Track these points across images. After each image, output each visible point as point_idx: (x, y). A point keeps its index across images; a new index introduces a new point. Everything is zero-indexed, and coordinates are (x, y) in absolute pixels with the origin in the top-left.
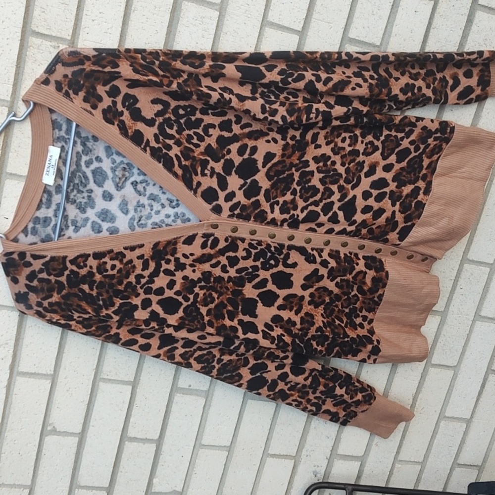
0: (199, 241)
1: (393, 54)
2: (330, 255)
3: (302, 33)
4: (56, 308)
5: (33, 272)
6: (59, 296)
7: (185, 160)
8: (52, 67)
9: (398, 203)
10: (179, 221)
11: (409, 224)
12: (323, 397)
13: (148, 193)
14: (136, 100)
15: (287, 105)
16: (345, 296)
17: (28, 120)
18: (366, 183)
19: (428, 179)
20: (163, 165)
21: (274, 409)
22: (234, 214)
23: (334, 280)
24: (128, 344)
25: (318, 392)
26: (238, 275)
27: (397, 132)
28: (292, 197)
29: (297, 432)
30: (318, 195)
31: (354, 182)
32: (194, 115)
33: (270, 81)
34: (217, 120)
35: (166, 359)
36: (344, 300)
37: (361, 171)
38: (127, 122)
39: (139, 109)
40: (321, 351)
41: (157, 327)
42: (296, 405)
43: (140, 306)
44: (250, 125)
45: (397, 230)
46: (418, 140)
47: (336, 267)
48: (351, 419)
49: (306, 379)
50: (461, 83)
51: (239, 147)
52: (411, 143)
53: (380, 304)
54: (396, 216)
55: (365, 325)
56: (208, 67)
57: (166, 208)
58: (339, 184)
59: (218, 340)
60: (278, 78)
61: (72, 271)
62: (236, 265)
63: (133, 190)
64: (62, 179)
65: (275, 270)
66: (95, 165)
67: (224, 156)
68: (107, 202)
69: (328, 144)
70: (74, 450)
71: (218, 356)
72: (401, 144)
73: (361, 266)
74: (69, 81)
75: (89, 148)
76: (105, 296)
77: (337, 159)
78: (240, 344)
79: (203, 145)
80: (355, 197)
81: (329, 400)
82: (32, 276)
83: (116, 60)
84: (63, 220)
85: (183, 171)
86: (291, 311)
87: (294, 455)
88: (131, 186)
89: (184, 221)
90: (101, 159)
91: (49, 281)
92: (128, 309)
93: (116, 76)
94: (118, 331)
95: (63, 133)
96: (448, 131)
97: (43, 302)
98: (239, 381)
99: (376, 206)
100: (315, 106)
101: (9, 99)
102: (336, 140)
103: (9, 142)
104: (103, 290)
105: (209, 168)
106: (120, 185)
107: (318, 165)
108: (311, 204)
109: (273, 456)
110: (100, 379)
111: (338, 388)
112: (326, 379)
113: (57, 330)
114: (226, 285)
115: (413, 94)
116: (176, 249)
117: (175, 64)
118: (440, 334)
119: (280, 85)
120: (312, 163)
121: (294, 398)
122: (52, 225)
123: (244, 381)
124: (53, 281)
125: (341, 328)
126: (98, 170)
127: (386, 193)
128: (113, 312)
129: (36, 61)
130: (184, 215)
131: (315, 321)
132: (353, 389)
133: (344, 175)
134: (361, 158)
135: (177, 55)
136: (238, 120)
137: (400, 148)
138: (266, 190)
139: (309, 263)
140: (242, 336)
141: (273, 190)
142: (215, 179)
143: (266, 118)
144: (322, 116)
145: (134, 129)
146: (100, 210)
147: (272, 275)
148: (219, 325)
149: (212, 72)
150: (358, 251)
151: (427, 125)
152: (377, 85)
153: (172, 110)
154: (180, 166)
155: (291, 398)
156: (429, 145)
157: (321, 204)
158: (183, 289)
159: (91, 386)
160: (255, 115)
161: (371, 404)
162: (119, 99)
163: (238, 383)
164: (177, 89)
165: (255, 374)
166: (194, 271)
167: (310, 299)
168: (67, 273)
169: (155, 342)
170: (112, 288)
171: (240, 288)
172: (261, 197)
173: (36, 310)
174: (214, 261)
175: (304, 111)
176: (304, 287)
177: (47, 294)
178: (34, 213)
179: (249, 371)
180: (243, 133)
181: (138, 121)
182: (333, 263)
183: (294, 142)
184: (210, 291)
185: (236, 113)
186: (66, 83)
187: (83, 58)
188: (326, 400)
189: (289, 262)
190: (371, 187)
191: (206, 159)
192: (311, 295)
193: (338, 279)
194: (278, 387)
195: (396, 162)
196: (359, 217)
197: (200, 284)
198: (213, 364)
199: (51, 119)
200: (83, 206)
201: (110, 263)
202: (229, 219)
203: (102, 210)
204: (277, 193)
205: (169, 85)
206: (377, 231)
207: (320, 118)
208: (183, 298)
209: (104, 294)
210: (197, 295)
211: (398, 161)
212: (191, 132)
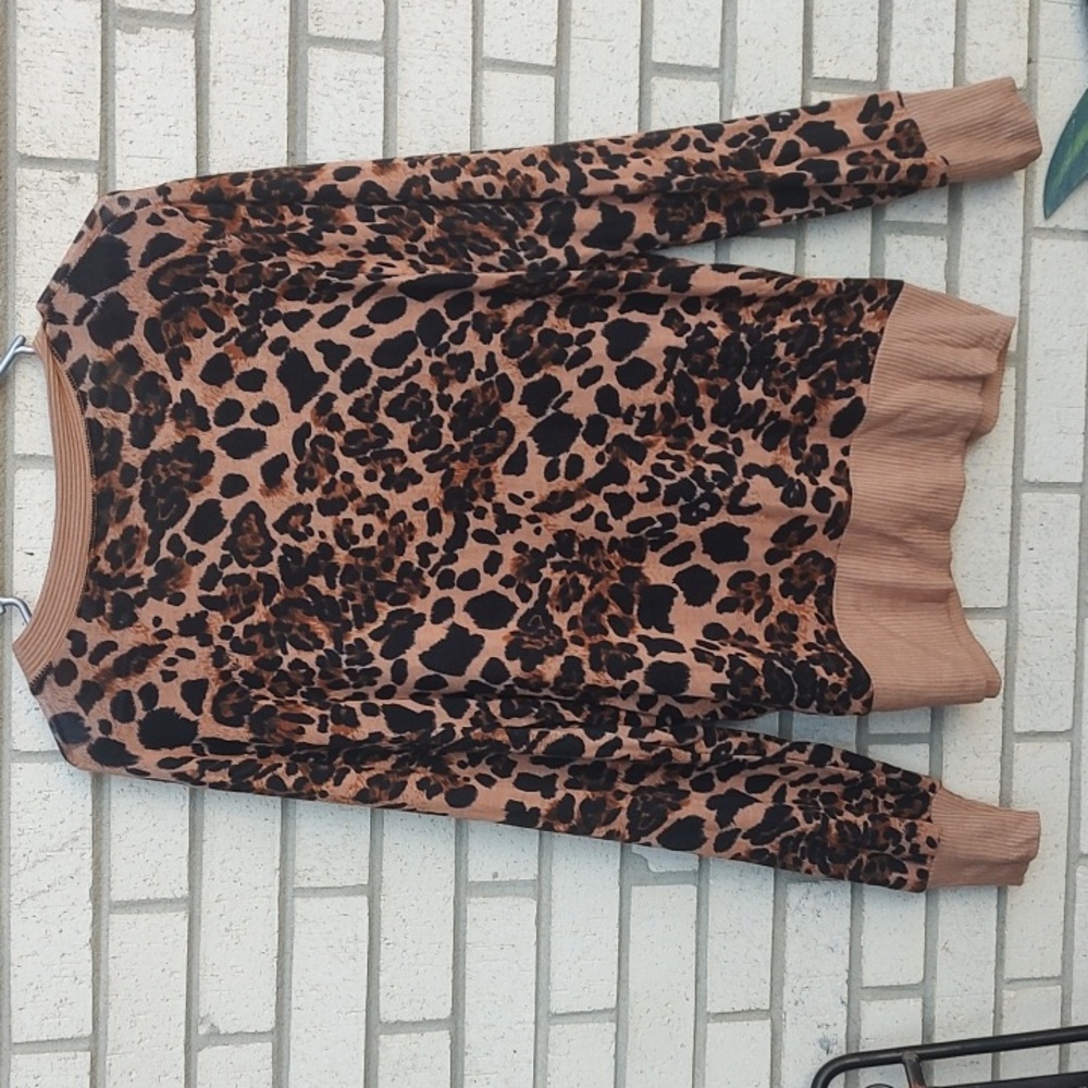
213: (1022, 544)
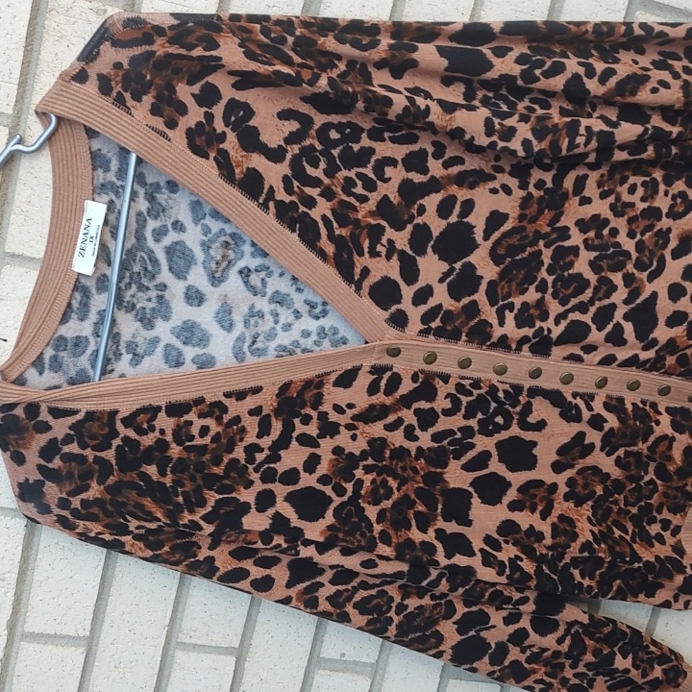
0: (364, 380)
2: (607, 406)
4: (95, 510)
5: (53, 442)
6: (102, 487)
7: (341, 226)
8: (92, 49)
10: (326, 343)
13: (270, 290)
14: (250, 113)
15: (532, 119)
16: (632, 483)
17: (46, 152)
20: (299, 236)
22: (430, 327)
23: (613, 454)
24: (232, 578)
25: (581, 664)
26: (436, 445)
28: (539, 295)
30: (587, 291)
31: (653, 268)
32: (358, 141)
33: (501, 76)
34: (399, 152)
35: (302, 607)
36: (630, 491)
37: (664, 246)
38: (232, 153)
39: (255, 128)
40: (590, 588)
41: (285, 545)
43: (253, 506)
44: (461, 161)
47: (619, 428)
49: (560, 641)
55: (666, 538)
56: (387, 48)
58: (624, 271)
60: (516, 70)
61: (126, 439)
62: (432, 425)
64: (109, 264)
65: (504, 435)
66: (172, 237)
67: (412, 218)
68: (193, 308)
69: (603, 196)
71: (398, 599)
73: (664, 426)
74: (124, 76)
75: (159, 204)
76: (188, 487)
77: (621, 224)
78: (440, 576)
79: (374, 198)
80: (654, 295)
82: (49, 451)
84: (110, 343)
85: (336, 247)
86: (533, 512)
88: (239, 277)
89: (335, 344)
90: (182, 225)
91: (82, 459)
92: (231, 511)
93: (213, 65)
94: (212, 553)
95: (111, 176)
97: (71, 499)
98: (437, 647)
100: (585, 122)
103: (10, 195)
105: (384, 241)
106: (217, 275)
107: (585, 236)
108: (572, 310)
110: (177, 643)
111: (619, 657)
112: (597, 641)
113: (97, 554)
114: (412, 465)
116: (320, 396)
117: (324, 43)
119: (520, 82)
120: (575, 232)
121: (538, 677)
122: (89, 352)
123: (447, 646)
124: (91, 459)
125: (625, 544)
126: (178, 247)
128: (204, 518)
129: (61, 37)
130: (335, 331)
131: (577, 530)
132: (646, 657)
133: (634, 255)
134: (665, 223)
135: (328, 26)
136: (439, 151)
138: (491, 283)
139: (568, 422)
140: (444, 562)
141: (503, 283)
142: (395, 262)
143: (494, 144)
145: (245, 166)
146: (179, 323)
147: (499, 445)
148: (401, 540)
149: (393, 56)
150: (656, 398)
154: (331, 237)
155: (533, 677)
157: (593, 309)
158: (333, 473)
159: (160, 659)
160: (472, 138)
161: (678, 686)
162: (218, 110)
163: (435, 651)
164: (328, 89)
165: (467, 633)
166: (354, 438)
167: (567, 489)
168: (116, 442)
169: (280, 573)
170: (201, 471)
171: (439, 470)
172: (480, 297)
173: (57, 515)
174: (391, 418)
175: (564, 132)
176: (557, 468)
177: (79, 483)
178: (57, 330)
179: (456, 626)
180: (449, 175)
181: (253, 152)
182: (612, 421)
183: (541, 193)
184: (384, 476)
185: (435, 139)
186: (119, 79)
187: (150, 31)
188: (595, 680)
189: (532, 419)
191: (379, 224)
192: (571, 482)
193: (621, 452)
194: (509, 656)
196: (662, 333)
197: (365, 463)
198: (389, 615)
199: (90, 148)
200: (149, 316)
201: (198, 423)
202: (420, 338)
203: (184, 323)
204: (510, 288)
205: (312, 82)
207: (594, 144)
208: (333, 488)
210: (360, 483)
212: (352, 174)
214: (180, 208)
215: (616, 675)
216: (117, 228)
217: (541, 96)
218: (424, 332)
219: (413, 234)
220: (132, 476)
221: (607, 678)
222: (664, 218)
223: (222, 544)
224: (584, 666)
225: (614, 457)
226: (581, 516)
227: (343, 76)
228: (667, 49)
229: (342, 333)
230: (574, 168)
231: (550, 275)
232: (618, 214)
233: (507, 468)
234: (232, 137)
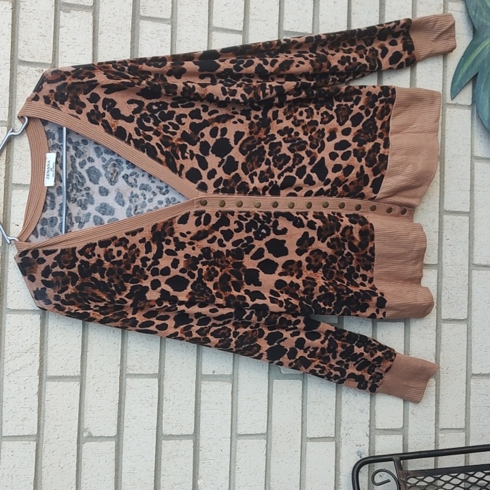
0: (192, 219)
1: (324, 34)
3: (244, 32)
4: (72, 299)
7: (166, 147)
9: (363, 159)
11: (379, 176)
12: (344, 360)
13: (139, 184)
14: (114, 103)
16: (339, 256)
18: (330, 146)
19: (385, 137)
20: (147, 154)
21: (301, 387)
22: (219, 189)
26: (235, 248)
27: (346, 101)
28: (267, 166)
29: (330, 409)
32: (166, 109)
34: (187, 111)
36: (340, 260)
38: (109, 121)
39: (118, 109)
41: (169, 306)
42: (320, 372)
45: (370, 184)
46: (366, 105)
48: (378, 381)
49: (322, 342)
50: (389, 49)
51: (211, 130)
52: (361, 108)
53: (374, 259)
54: (365, 170)
57: (157, 196)
59: (230, 311)
60: (231, 66)
61: (82, 261)
62: (231, 238)
63: (125, 183)
64: (61, 181)
65: (268, 239)
66: (88, 165)
67: (198, 140)
70: (113, 456)
71: (233, 329)
72: (352, 111)
76: (116, 282)
77: (299, 129)
78: (252, 313)
79: (179, 132)
80: (323, 159)
81: (351, 363)
83: (92, 72)
85: (166, 157)
87: (333, 436)
94: (134, 316)
95: (56, 141)
96: (390, 93)
98: (258, 351)
99: (344, 164)
100: (268, 84)
101: (7, 120)
102: (294, 114)
103: (11, 158)
104: (114, 276)
105: (188, 151)
106: (113, 180)
108: (286, 171)
109: (313, 439)
110: (127, 375)
115: (350, 64)
118: (441, 288)
122: (58, 224)
127: (350, 152)
128: (126, 296)
130: (174, 199)
132: (371, 348)
133: (309, 142)
137: (353, 114)
139: (298, 228)
144: (276, 90)
145: (116, 126)
146: (99, 205)
147: (266, 244)
148: (227, 296)
149: (174, 68)
150: (340, 211)
151: (370, 91)
152: (317, 61)
153: (147, 107)
154: (162, 152)
155: (313, 364)
156: (377, 108)
157: (295, 170)
158: (187, 267)
161: (392, 361)
162: (100, 104)
165: (273, 344)
166: (194, 249)
167: (307, 263)
168: (78, 263)
171: (240, 261)
172: (240, 171)
173: (55, 304)
174: (210, 237)
175: (259, 88)
176: (299, 252)
177: (63, 286)
179: (266, 341)
182: (319, 223)
183: (258, 121)
185: (202, 104)
186: (53, 96)
187: (63, 74)
188: (348, 365)
189: (279, 228)
190: (336, 149)
191: (184, 144)
192: (308, 259)
193: (328, 240)
195: (353, 126)
196: (331, 176)
201: (115, 250)
203: (101, 204)
204: (252, 165)
206: (351, 187)
207: (274, 92)
208: (188, 274)
209: (115, 280)
210: (201, 271)
211: (354, 125)
212: (166, 123)
213: (444, 237)
214: (90, 151)
215: (359, 360)
216: (62, 164)
217: (247, 78)
218: (217, 192)
219: (201, 146)
220: (88, 280)
221: (354, 362)
222: (319, 124)
223: (139, 311)
224: (340, 356)
225: (326, 242)
226: (318, 277)
227: (153, 80)
228: (300, 50)
229: (178, 200)
230: (271, 108)
231: (270, 156)
232: (297, 125)
233: (274, 255)
234: (108, 114)
